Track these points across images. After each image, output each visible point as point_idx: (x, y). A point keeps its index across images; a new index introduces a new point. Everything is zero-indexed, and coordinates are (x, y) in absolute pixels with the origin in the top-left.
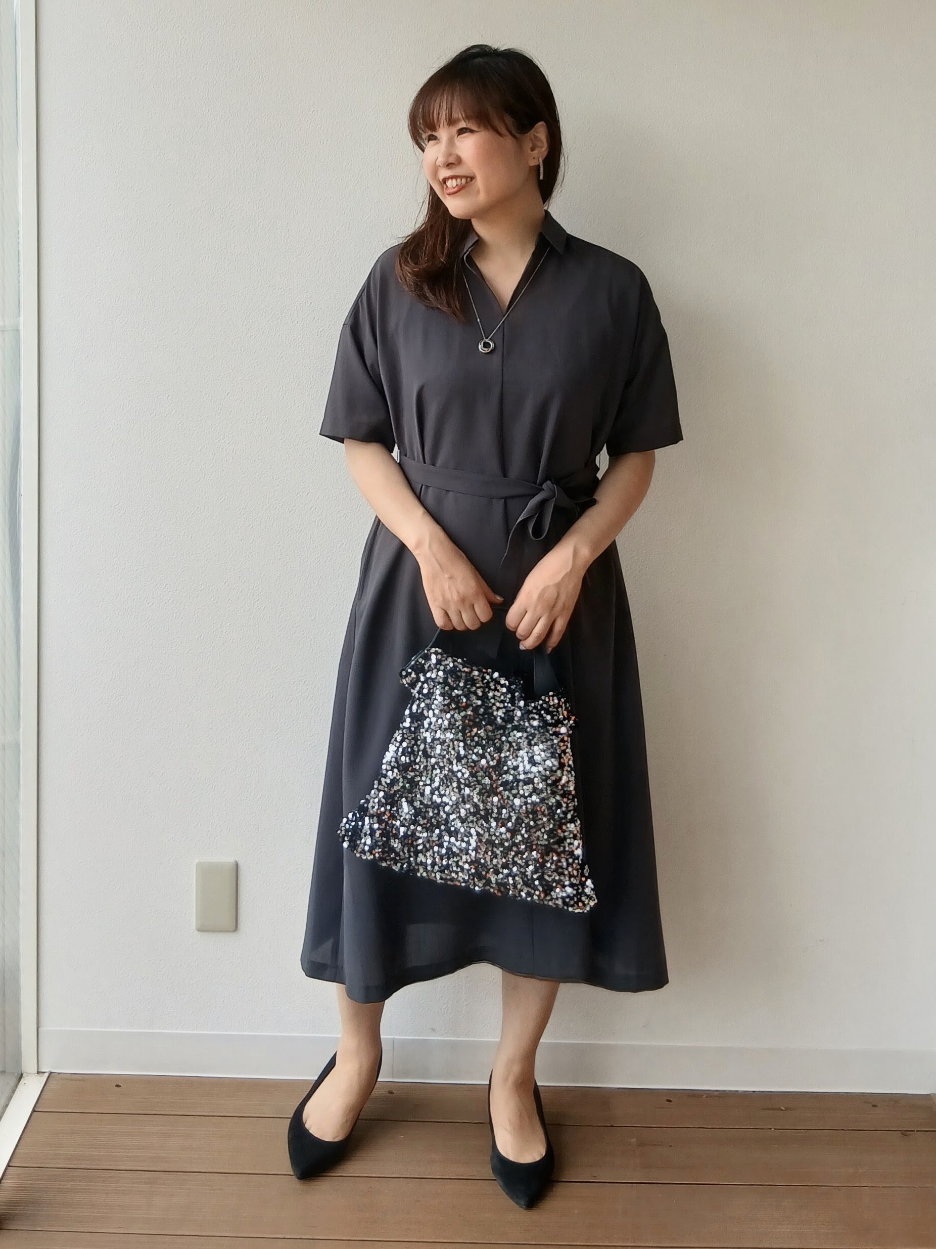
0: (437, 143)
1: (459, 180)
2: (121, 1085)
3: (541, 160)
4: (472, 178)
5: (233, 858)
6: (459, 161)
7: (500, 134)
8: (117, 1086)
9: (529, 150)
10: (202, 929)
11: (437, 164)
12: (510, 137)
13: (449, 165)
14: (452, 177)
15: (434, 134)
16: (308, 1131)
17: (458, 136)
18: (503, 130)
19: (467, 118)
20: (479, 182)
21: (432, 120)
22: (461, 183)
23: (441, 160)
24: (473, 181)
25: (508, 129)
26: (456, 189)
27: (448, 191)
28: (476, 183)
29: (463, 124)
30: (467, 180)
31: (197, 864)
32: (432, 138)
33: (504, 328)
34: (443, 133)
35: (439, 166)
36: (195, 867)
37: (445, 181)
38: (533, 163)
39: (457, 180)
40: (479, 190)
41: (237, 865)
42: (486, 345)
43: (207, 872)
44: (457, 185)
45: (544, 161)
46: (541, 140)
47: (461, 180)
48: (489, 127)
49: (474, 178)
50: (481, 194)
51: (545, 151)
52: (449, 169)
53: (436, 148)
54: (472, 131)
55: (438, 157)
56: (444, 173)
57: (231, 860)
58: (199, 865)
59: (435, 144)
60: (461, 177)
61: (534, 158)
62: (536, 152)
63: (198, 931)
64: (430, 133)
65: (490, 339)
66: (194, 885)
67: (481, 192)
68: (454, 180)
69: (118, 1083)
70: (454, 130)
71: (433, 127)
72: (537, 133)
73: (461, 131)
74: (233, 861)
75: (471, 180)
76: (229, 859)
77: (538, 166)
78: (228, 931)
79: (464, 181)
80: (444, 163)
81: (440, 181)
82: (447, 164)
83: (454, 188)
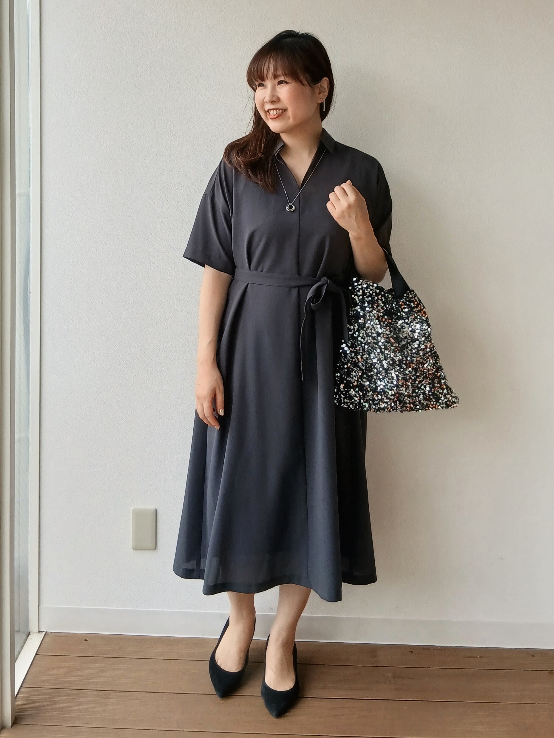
0: (265, 88)
1: (277, 111)
2: (88, 639)
3: (324, 100)
4: (285, 110)
5: (154, 507)
6: (278, 100)
7: (303, 85)
8: (86, 640)
9: (318, 94)
10: (136, 548)
11: (265, 100)
12: (309, 86)
13: (272, 102)
14: (273, 109)
15: (264, 83)
16: (220, 667)
17: (278, 85)
18: (305, 82)
19: (285, 75)
20: (290, 113)
21: (262, 75)
22: (279, 113)
23: (267, 99)
24: (286, 112)
25: (308, 82)
26: (275, 116)
27: (271, 117)
28: (288, 113)
29: (282, 78)
30: (282, 111)
31: (133, 510)
32: (261, 85)
33: (299, 198)
34: (269, 83)
35: (266, 102)
36: (131, 512)
37: (268, 111)
38: (320, 102)
39: (276, 111)
40: (289, 117)
41: (156, 510)
42: (290, 207)
43: (139, 515)
44: (277, 113)
45: (325, 100)
46: (325, 88)
47: (279, 111)
48: (298, 81)
49: (286, 110)
50: (291, 119)
51: (326, 94)
52: (272, 104)
53: (263, 91)
54: (286, 82)
55: (265, 97)
56: (268, 107)
57: (153, 507)
58: (134, 510)
59: (263, 89)
60: (279, 109)
61: (320, 99)
62: (321, 95)
63: (134, 549)
64: (261, 82)
65: (293, 203)
66: (131, 521)
67: (290, 119)
68: (275, 111)
69: (86, 639)
70: (276, 81)
71: (263, 79)
72: (323, 83)
73: (280, 83)
74: (154, 508)
75: (285, 111)
76: (151, 507)
77: (323, 103)
78: (152, 550)
79: (280, 111)
80: (270, 101)
81: (265, 110)
82: (271, 101)
83: (275, 115)
